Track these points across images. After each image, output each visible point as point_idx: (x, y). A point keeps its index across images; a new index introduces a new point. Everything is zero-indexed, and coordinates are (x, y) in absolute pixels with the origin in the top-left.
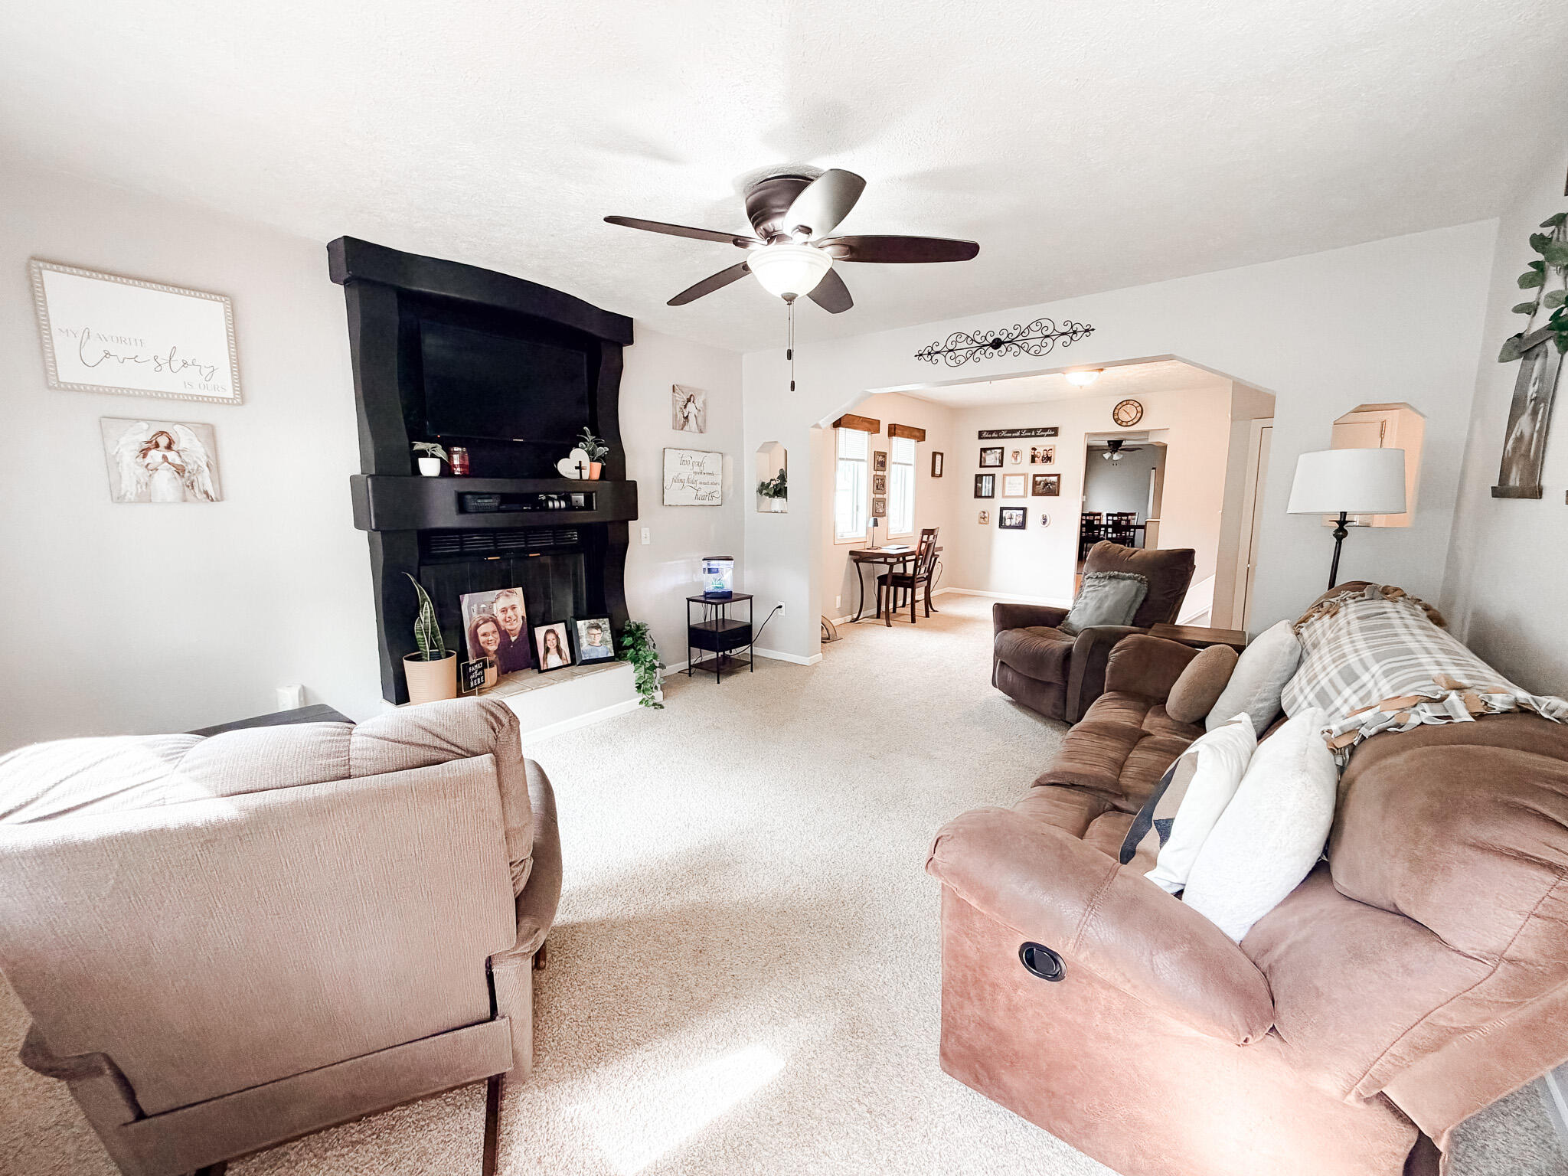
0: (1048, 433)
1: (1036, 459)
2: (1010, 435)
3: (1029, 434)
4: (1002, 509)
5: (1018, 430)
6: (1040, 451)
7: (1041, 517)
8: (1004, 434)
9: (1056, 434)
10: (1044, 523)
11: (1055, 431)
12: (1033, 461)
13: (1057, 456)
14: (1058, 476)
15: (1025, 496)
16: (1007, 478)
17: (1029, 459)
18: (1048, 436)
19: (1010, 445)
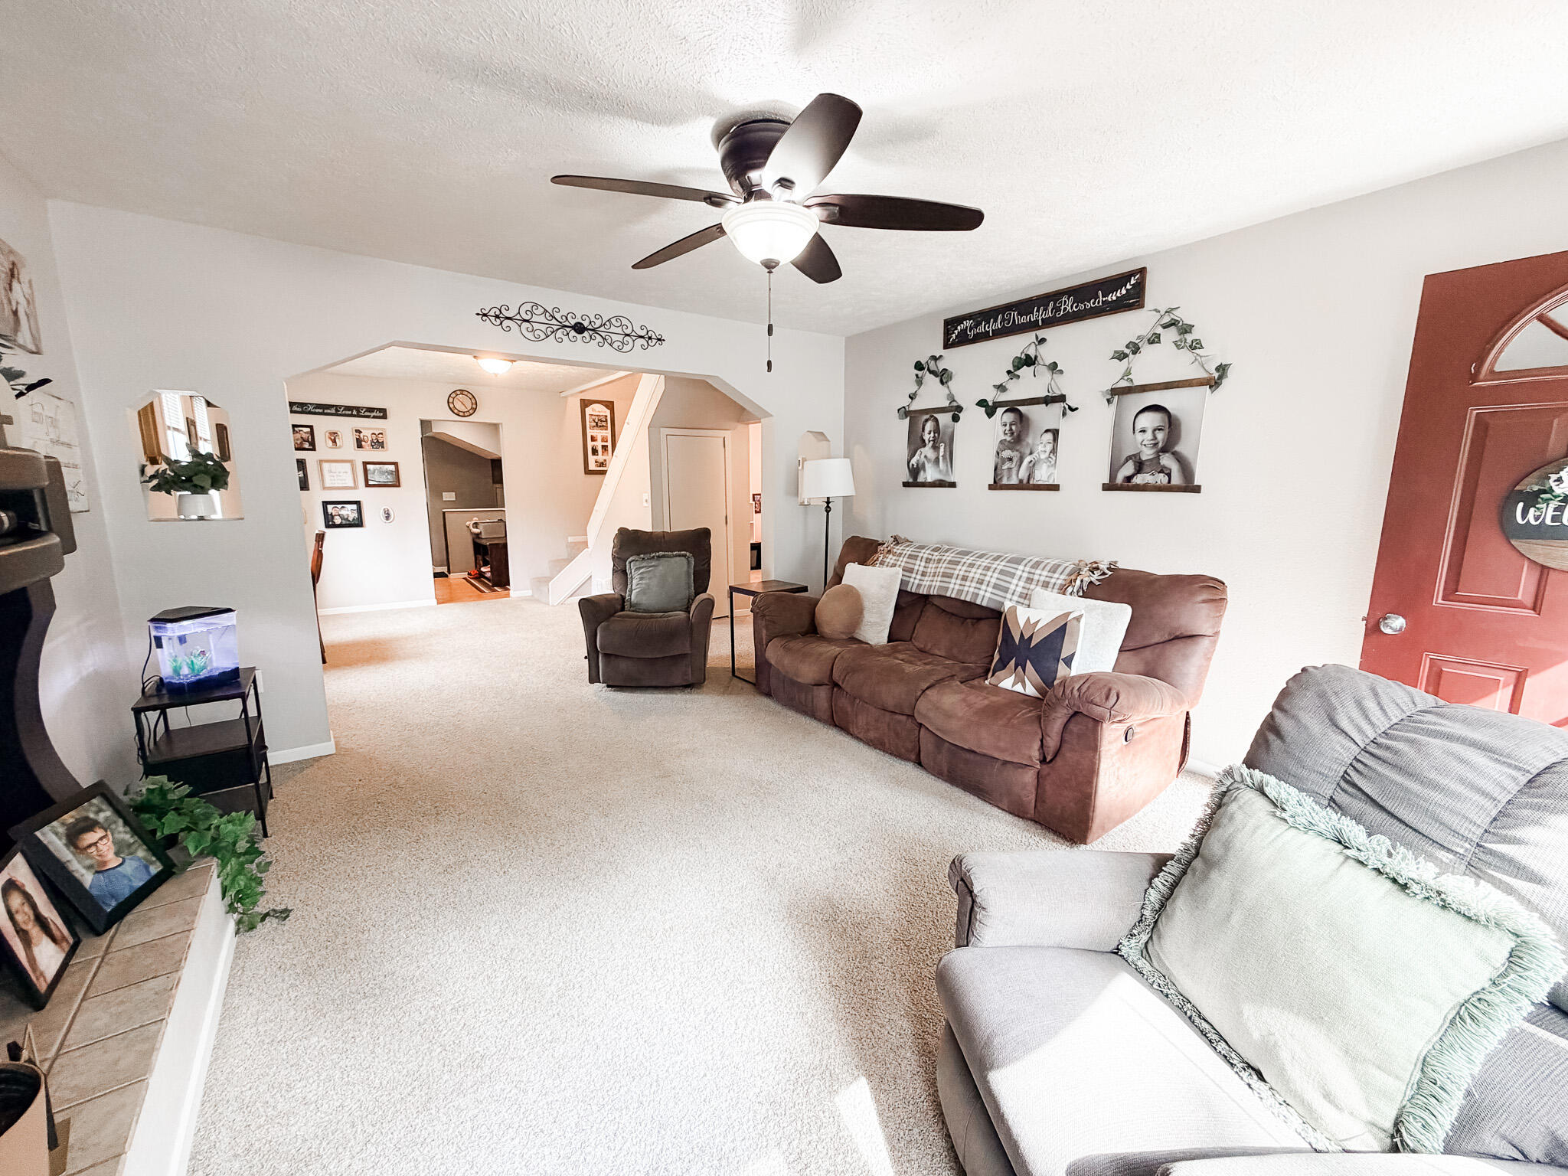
0: (374, 414)
1: (363, 443)
2: (321, 411)
3: (350, 412)
4: (325, 504)
5: (333, 406)
6: (367, 434)
7: (382, 512)
8: (311, 408)
9: (385, 417)
10: (387, 518)
11: (383, 414)
12: (360, 446)
13: (389, 440)
14: (396, 464)
15: (355, 487)
16: (326, 466)
17: (353, 443)
18: (374, 417)
19: (323, 425)
